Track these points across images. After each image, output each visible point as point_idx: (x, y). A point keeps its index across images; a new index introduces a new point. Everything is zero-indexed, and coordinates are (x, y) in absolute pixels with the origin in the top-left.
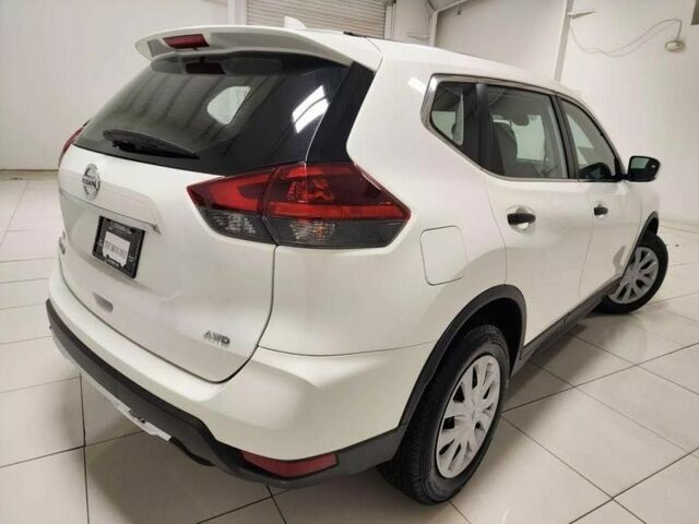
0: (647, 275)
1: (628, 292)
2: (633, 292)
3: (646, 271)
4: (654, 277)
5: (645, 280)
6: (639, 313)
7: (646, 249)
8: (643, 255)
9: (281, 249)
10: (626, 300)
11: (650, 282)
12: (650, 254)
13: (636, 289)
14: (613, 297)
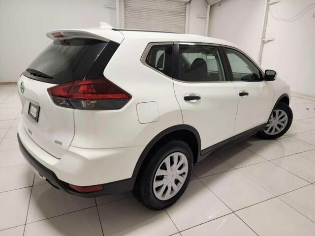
0: (283, 122)
1: (274, 130)
2: (276, 130)
3: (282, 120)
4: (286, 123)
5: (282, 124)
6: (281, 139)
7: (282, 111)
8: (280, 113)
9: (76, 110)
10: (273, 133)
11: (284, 125)
12: (283, 113)
13: (278, 128)
14: (267, 132)
